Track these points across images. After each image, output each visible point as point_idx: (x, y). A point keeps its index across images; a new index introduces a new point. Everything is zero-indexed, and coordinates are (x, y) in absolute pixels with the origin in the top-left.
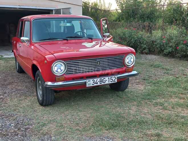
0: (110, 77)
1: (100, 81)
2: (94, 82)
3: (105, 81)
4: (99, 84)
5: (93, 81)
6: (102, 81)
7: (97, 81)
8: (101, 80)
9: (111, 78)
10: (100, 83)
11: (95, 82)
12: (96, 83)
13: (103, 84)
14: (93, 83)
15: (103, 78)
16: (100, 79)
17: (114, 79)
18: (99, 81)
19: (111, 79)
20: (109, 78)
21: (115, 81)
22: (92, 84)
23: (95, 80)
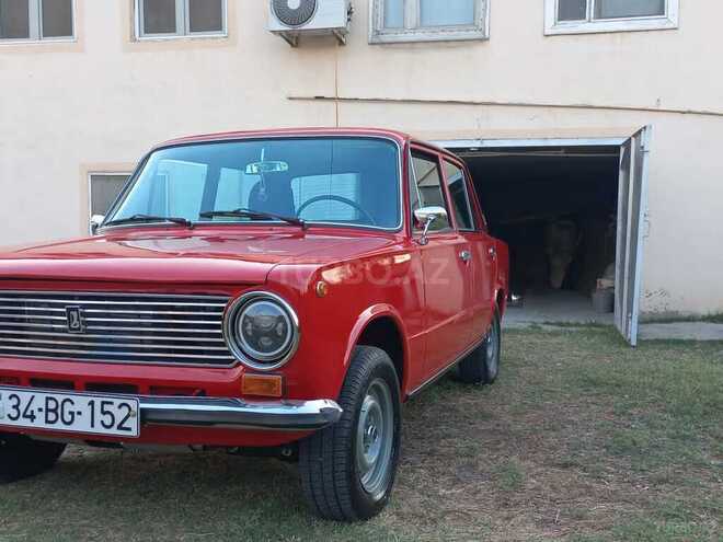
0: (98, 402)
1: (48, 410)
2: (16, 407)
3: (72, 413)
4: (39, 423)
5: (15, 401)
6: (55, 411)
7: (34, 407)
8: (52, 405)
9: (103, 403)
10: (47, 422)
11: (22, 408)
12: (29, 413)
13: (59, 426)
14: (14, 414)
15: (60, 398)
16: (47, 399)
17: (120, 414)
18: (40, 410)
19: (104, 413)
20: (92, 403)
21: (129, 429)
22: (9, 415)
23: (25, 396)
